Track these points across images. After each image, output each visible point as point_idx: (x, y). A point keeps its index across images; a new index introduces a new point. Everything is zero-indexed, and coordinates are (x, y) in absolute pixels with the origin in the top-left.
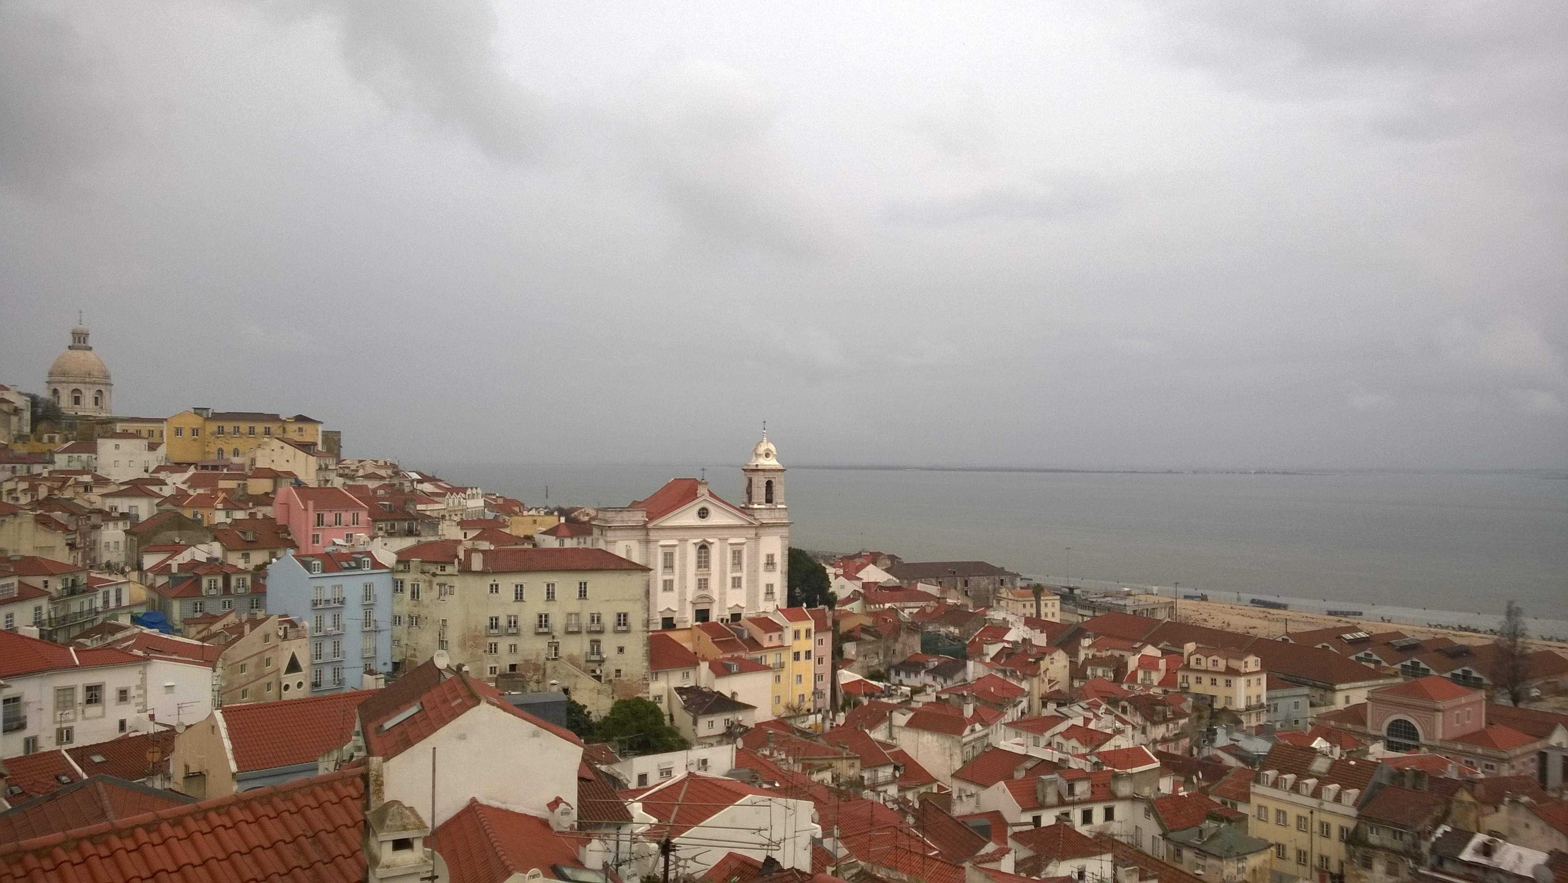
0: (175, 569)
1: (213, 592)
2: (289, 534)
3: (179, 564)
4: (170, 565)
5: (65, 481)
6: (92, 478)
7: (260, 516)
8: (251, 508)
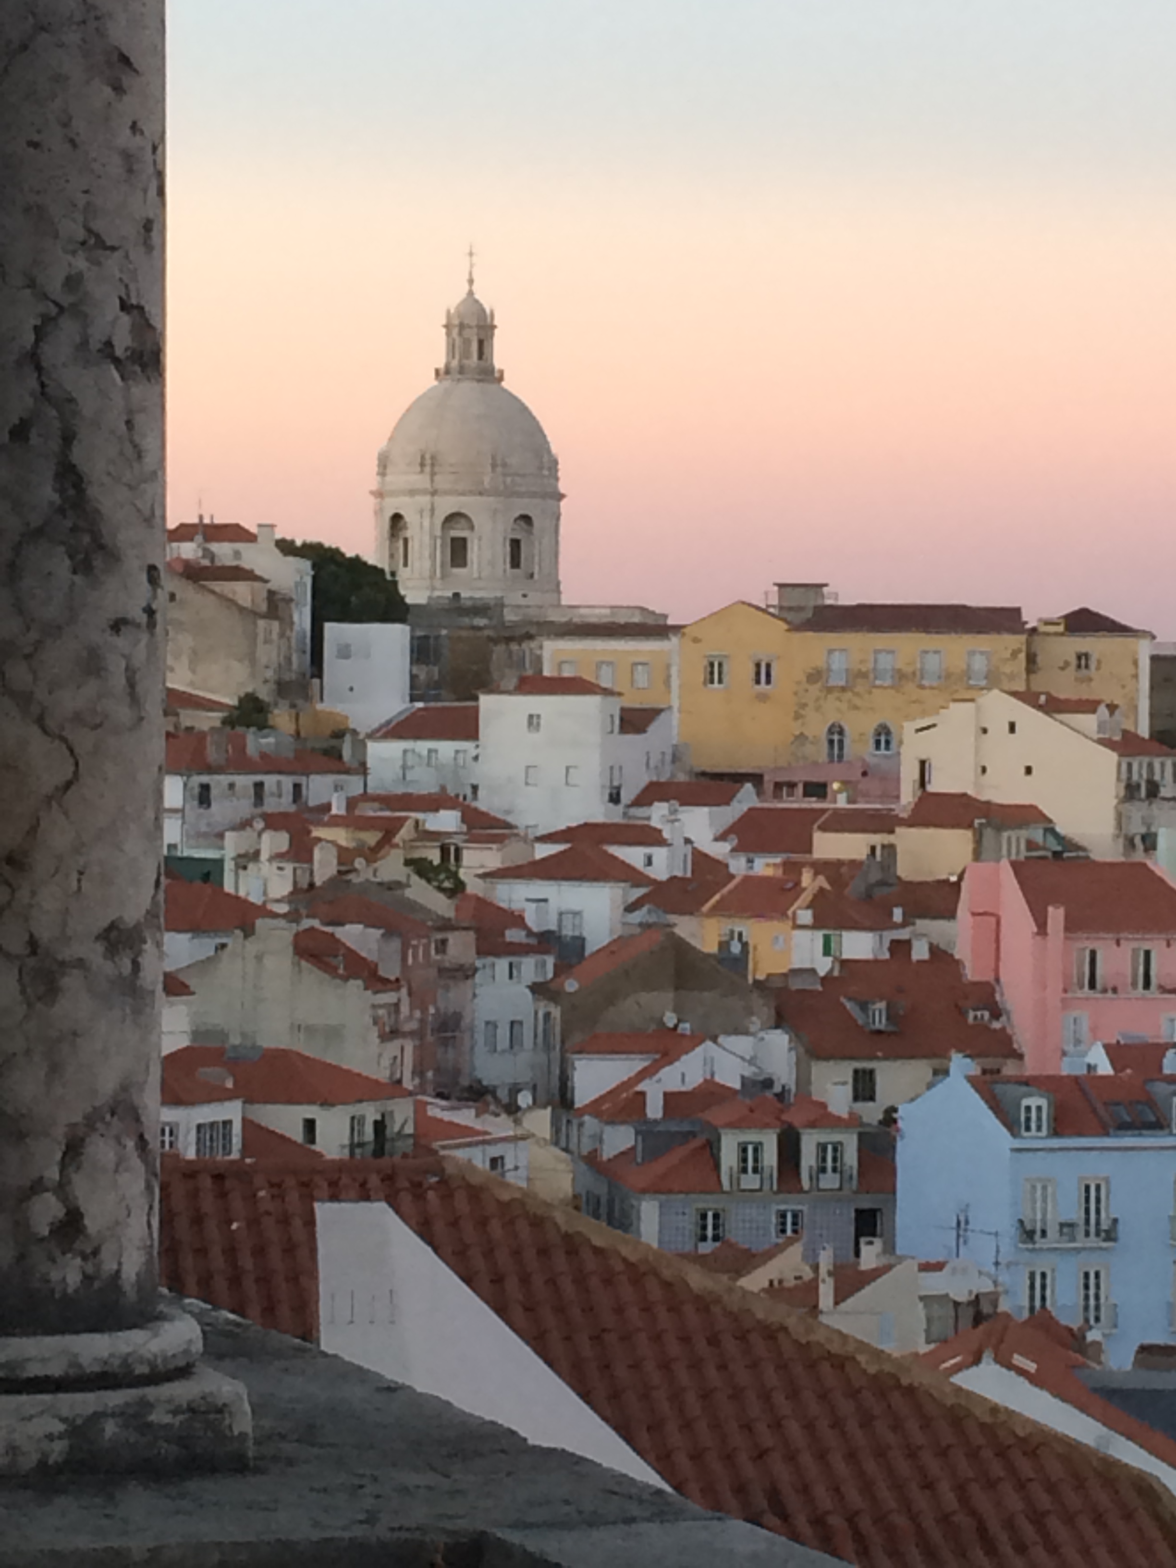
0: (654, 1109)
1: (750, 1181)
2: (996, 1014)
3: (666, 1094)
4: (643, 1094)
5: (389, 830)
6: (464, 820)
7: (920, 952)
8: (896, 926)
